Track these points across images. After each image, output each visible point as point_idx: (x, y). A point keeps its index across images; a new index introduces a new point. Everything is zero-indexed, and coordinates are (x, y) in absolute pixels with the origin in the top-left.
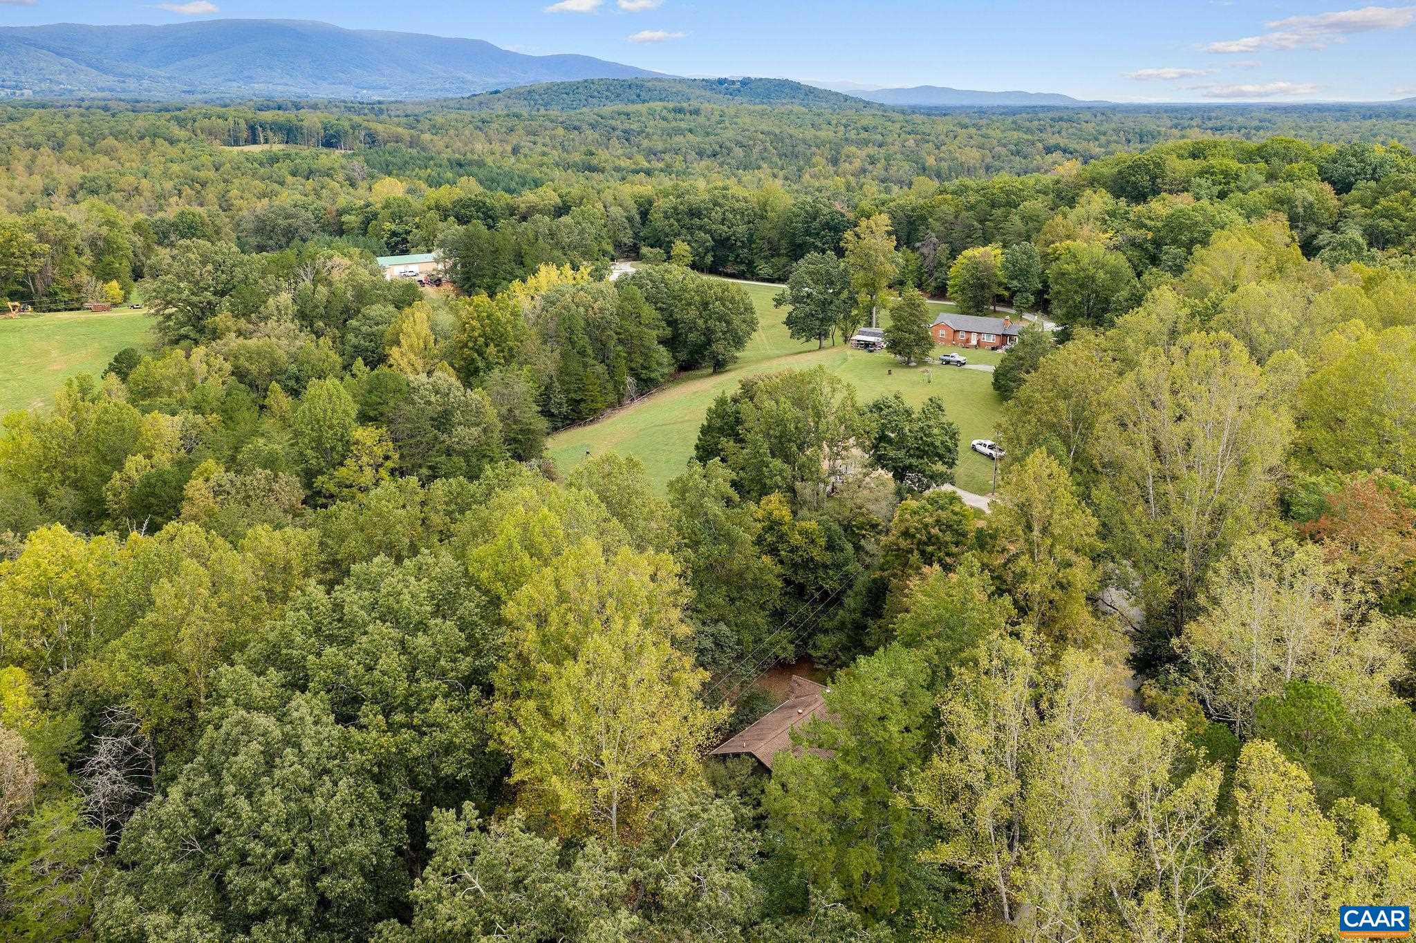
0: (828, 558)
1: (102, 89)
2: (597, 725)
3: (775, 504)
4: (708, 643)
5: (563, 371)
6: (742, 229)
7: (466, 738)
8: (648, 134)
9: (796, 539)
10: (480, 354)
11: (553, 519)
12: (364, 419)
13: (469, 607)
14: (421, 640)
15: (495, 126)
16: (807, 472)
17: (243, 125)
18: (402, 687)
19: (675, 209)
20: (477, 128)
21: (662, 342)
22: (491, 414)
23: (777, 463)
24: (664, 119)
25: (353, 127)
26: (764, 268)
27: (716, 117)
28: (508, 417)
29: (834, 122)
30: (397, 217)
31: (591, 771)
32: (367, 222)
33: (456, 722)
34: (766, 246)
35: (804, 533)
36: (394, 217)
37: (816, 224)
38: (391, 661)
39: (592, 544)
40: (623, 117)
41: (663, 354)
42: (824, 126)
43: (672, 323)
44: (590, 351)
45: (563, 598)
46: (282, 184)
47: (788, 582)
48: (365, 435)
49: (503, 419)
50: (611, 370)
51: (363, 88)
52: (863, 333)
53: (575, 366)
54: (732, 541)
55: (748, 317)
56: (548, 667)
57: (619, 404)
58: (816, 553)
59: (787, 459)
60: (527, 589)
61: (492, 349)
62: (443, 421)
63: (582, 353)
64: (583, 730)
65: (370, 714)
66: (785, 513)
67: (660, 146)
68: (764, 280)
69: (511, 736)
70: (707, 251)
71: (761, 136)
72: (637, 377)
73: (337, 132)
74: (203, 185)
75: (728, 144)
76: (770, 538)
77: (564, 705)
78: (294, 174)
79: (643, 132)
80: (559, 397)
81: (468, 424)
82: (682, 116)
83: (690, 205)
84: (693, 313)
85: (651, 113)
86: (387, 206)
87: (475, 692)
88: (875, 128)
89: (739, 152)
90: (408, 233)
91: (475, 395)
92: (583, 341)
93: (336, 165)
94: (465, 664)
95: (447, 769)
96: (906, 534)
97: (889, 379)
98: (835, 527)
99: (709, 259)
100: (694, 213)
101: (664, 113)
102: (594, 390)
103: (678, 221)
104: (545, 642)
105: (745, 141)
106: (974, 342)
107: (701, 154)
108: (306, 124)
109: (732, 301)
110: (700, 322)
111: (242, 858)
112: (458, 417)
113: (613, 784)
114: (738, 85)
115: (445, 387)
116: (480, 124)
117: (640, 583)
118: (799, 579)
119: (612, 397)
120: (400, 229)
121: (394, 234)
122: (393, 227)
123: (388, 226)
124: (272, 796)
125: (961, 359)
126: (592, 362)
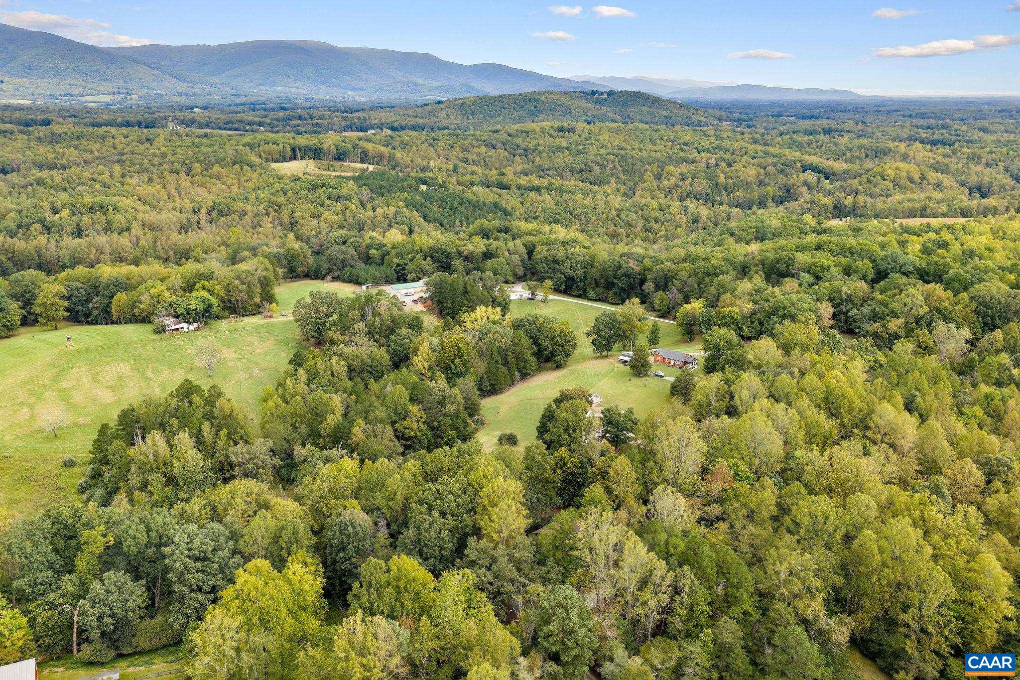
0: (580, 471)
1: (180, 94)
2: (501, 522)
3: (563, 452)
4: (535, 500)
5: (488, 371)
6: (580, 272)
7: (471, 523)
8: (539, 152)
9: (569, 465)
10: (453, 362)
11: (491, 469)
12: (412, 400)
13: (470, 491)
14: (460, 500)
15: (441, 144)
16: (574, 441)
17: (288, 148)
18: (456, 511)
19: (546, 258)
20: (430, 144)
21: (532, 354)
22: (460, 398)
23: (565, 436)
24: (551, 136)
25: (354, 147)
26: (591, 294)
27: (586, 135)
28: (467, 399)
29: (665, 138)
30: (399, 255)
31: (500, 532)
32: (383, 256)
33: (469, 520)
34: (593, 282)
35: (572, 463)
36: (398, 255)
37: (619, 272)
38: (453, 505)
39: (501, 478)
40: (524, 134)
41: (533, 359)
42: (658, 141)
43: (536, 344)
44: (500, 362)
45: (494, 492)
46: (323, 205)
47: (566, 479)
48: (414, 409)
49: (464, 398)
50: (509, 369)
51: (349, 89)
52: (624, 355)
53: (493, 369)
54: (543, 468)
55: (572, 344)
56: (490, 509)
57: (513, 383)
58: (576, 470)
59: (569, 435)
60: (485, 489)
61: (457, 360)
62: (442, 402)
63: (496, 362)
64: (498, 523)
65: (448, 516)
66: (566, 455)
67: (546, 164)
68: (591, 300)
69: (482, 523)
70: (562, 283)
71: (612, 157)
72: (520, 372)
73: (345, 152)
74: (280, 206)
75: (590, 164)
76: (561, 464)
77: (494, 517)
78: (329, 198)
79: (536, 149)
80: (486, 383)
81: (451, 403)
82: (563, 134)
83: (554, 256)
84: (547, 342)
85: (543, 130)
86: (394, 247)
87: (472, 513)
88: (693, 143)
89: (597, 170)
90: (406, 264)
91: (454, 390)
92: (497, 357)
93: (353, 193)
94: (470, 506)
95: (467, 530)
96: (599, 469)
97: (629, 384)
98: (584, 460)
99: (563, 287)
100: (556, 262)
101: (551, 132)
102: (502, 380)
103: (547, 265)
104: (489, 501)
105: (601, 161)
106: (672, 363)
107: (572, 171)
108: (325, 146)
109: (565, 337)
110: (550, 346)
111: (426, 545)
112: (448, 401)
113: (505, 534)
114: (605, 96)
115: (442, 389)
116: (431, 141)
117: (512, 488)
118: (570, 478)
119: (509, 382)
120: (401, 262)
121: (398, 265)
122: (398, 261)
123: (396, 261)
124: (432, 533)
125: (662, 374)
126: (500, 366)
